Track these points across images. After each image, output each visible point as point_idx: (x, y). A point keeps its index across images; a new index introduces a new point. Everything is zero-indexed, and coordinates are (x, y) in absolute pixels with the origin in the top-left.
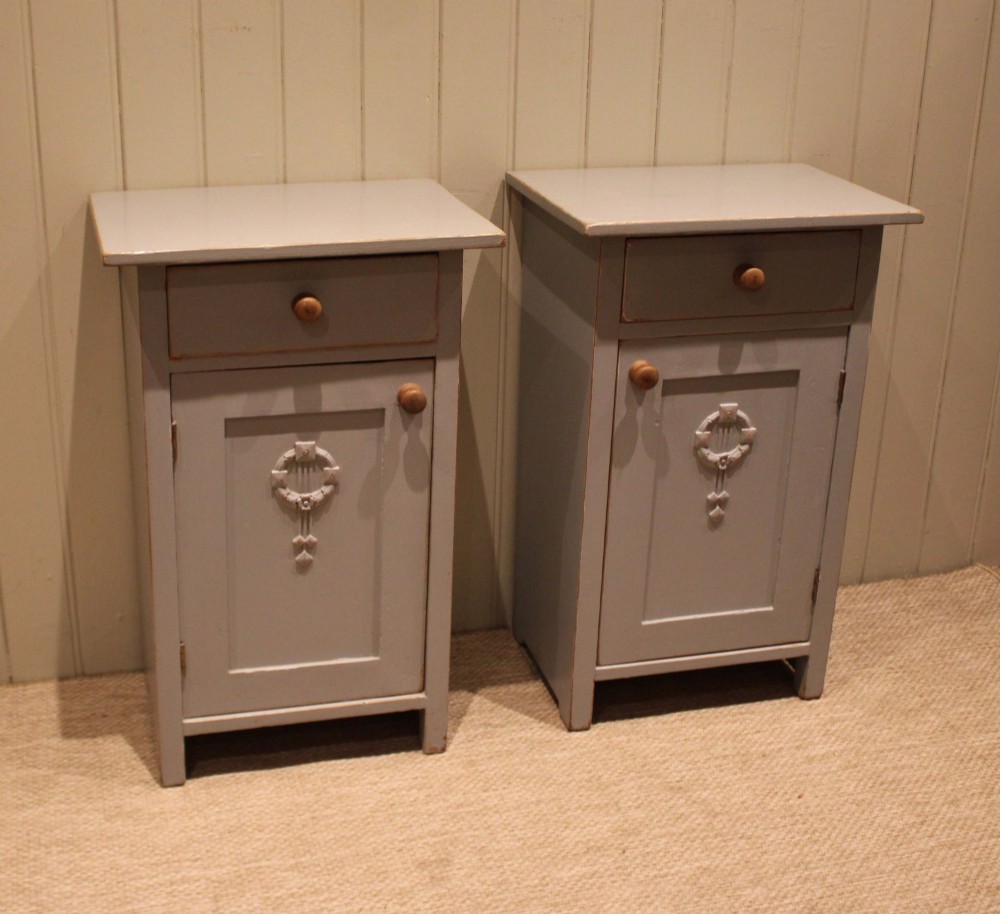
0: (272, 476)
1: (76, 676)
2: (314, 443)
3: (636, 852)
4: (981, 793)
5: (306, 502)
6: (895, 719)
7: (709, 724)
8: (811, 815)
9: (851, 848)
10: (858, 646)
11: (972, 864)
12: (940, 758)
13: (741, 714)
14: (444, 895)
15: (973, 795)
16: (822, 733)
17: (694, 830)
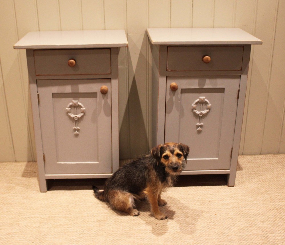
0: (66, 110)
1: (32, 161)
2: (77, 101)
3: (160, 225)
4: (272, 220)
5: (76, 118)
6: (254, 195)
7: (197, 191)
8: (217, 220)
9: (225, 232)
10: (252, 173)
11: (261, 241)
12: (264, 208)
13: (208, 189)
14: (101, 230)
15: (270, 220)
16: (230, 197)
17: (180, 221)
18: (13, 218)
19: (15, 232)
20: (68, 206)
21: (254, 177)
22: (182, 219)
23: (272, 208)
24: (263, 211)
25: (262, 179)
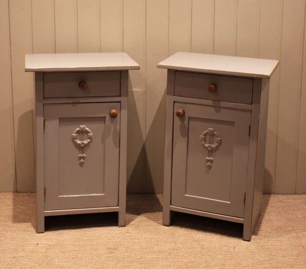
3: (174, 254)
6: (280, 232)
8: (235, 253)
10: (281, 211)
14: (111, 257)
15: (292, 255)
17: (195, 252)
18: (17, 244)
19: (20, 256)
20: (76, 235)
21: (283, 216)
22: (197, 250)
23: (297, 245)
24: (287, 247)
25: (292, 218)
